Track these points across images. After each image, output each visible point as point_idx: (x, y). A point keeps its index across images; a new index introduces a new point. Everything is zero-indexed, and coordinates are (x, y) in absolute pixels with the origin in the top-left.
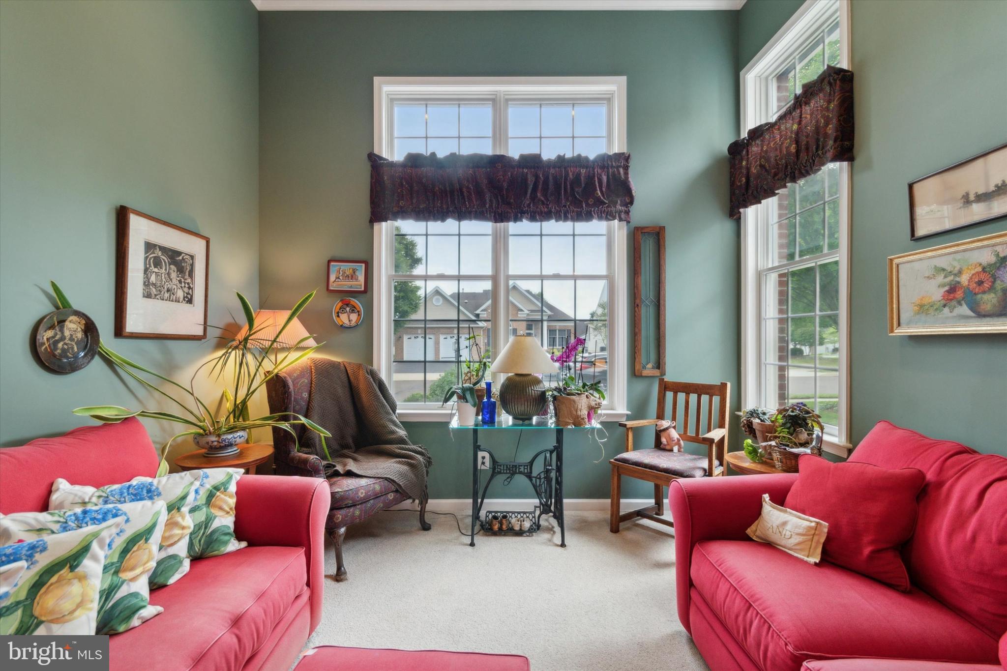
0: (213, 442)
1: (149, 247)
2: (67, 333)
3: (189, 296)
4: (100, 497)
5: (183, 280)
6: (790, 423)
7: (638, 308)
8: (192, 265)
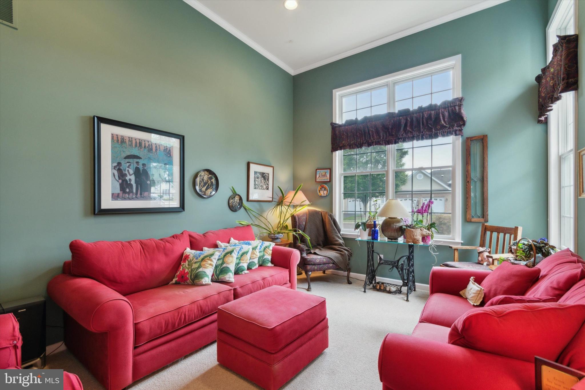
0: (272, 236)
1: (256, 173)
2: (236, 200)
3: (267, 187)
4: (239, 243)
5: (265, 182)
6: (528, 249)
7: (468, 183)
8: (268, 177)
